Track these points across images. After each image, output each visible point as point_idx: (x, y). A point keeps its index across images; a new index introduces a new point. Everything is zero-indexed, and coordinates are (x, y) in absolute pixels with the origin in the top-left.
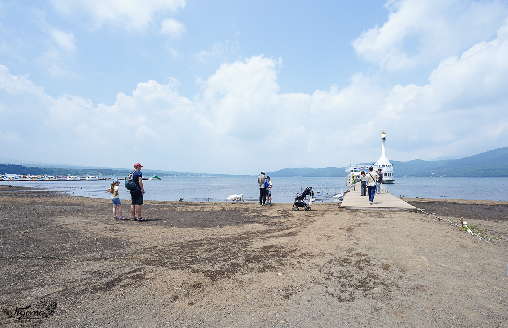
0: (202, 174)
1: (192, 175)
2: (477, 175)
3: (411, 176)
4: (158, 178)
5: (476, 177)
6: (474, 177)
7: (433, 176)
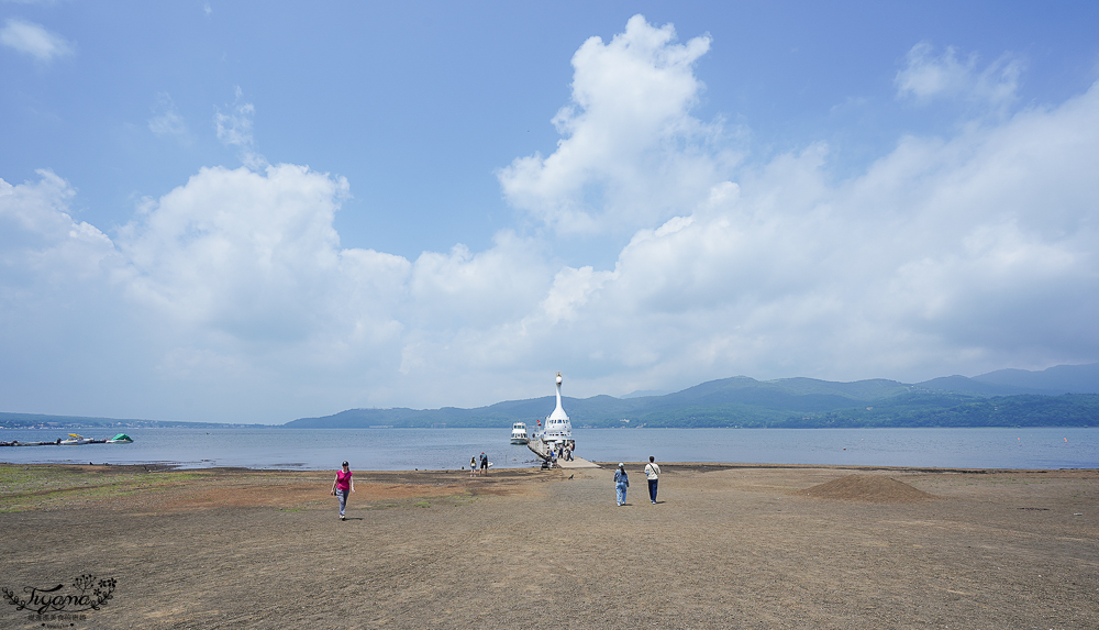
0: (127, 421)
1: (96, 424)
2: (689, 422)
3: (593, 425)
4: (128, 438)
5: (687, 427)
6: (684, 427)
7: (627, 425)
